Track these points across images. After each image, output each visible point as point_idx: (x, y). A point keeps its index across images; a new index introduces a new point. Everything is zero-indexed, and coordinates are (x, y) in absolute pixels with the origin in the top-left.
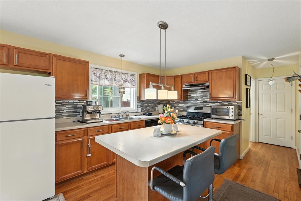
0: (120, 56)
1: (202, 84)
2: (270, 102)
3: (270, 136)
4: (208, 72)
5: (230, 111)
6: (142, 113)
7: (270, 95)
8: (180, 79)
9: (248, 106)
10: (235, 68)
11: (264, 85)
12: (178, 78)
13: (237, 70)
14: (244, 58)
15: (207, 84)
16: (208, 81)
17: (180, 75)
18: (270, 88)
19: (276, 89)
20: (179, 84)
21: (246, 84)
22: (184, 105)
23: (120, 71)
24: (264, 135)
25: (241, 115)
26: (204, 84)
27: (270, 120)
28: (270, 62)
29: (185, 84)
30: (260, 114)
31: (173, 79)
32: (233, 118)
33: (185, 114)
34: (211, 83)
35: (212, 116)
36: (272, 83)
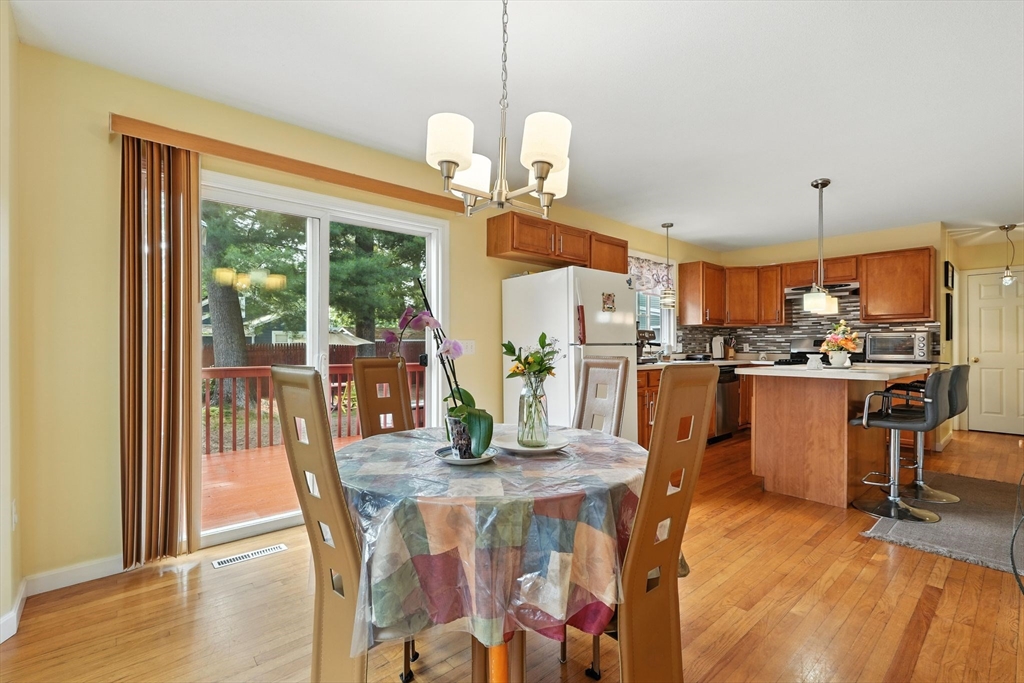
0: (663, 226)
1: (841, 286)
2: (1001, 328)
3: (1001, 413)
4: (857, 258)
5: (916, 342)
6: (684, 356)
7: (1001, 311)
8: (777, 275)
9: (949, 337)
10: (927, 249)
11: (983, 288)
12: (770, 273)
13: (932, 253)
14: (944, 225)
15: (855, 285)
16: (855, 280)
17: (777, 266)
18: (1001, 293)
19: (1017, 295)
20: (774, 286)
21: (946, 285)
22: (779, 338)
23: (664, 261)
24: (983, 411)
25: (938, 353)
26: (846, 285)
27: (1001, 373)
28: (1004, 232)
29: (788, 286)
30: (972, 359)
31: (756, 273)
32: (924, 359)
33: (788, 357)
34: (864, 283)
35: (869, 356)
36: (1010, 282)
